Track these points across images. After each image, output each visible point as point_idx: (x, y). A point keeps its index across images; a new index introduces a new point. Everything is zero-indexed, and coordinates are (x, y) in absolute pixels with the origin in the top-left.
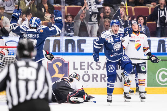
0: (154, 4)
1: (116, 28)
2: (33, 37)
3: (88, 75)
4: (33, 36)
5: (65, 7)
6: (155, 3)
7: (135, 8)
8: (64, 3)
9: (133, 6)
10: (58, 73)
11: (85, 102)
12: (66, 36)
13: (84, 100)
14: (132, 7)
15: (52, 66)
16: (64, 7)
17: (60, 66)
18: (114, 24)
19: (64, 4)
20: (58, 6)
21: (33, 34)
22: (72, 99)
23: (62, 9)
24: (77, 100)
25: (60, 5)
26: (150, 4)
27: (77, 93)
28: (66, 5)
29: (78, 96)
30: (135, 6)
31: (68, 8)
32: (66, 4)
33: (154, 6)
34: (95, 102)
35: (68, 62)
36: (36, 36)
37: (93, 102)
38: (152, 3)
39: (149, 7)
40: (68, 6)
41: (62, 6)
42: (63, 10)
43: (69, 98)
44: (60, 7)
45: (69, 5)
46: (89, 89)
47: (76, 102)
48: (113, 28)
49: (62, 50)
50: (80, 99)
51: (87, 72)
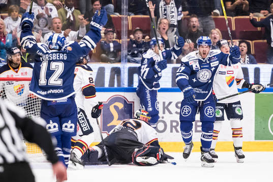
0: (264, 13)
1: (205, 49)
2: (58, 59)
3: (164, 122)
4: (58, 56)
5: (128, 17)
6: (266, 11)
7: (235, 19)
8: (126, 11)
9: (233, 17)
10: (118, 120)
11: (159, 164)
12: (130, 62)
13: (158, 160)
14: (231, 18)
15: (109, 109)
16: (126, 18)
17: (120, 108)
18: (204, 44)
19: (127, 13)
20: (116, 16)
21: (57, 54)
22: (139, 159)
23: (123, 20)
24: (146, 160)
25: (120, 14)
26: (260, 12)
27: (146, 149)
28: (129, 15)
29: (148, 155)
30: (235, 16)
31: (132, 19)
32: (130, 13)
33: (265, 16)
34: (175, 164)
35: (134, 102)
36: (63, 57)
37: (172, 163)
38: (262, 11)
39: (257, 18)
40: (133, 16)
41: (123, 16)
42: (125, 22)
43: (135, 158)
44: (120, 18)
45: (135, 14)
46: (165, 144)
47: (145, 163)
48: (202, 49)
49: (124, 84)
50: (152, 160)
51: (163, 118)
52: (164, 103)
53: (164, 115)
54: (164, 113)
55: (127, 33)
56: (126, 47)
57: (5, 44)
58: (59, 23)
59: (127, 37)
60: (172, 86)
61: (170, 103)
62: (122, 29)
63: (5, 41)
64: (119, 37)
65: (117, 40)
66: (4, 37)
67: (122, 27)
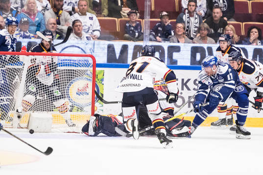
3: (183, 98)
7: (252, 3)
14: (248, 1)
42: (148, 3)
51: (181, 93)
52: (183, 80)
53: (182, 91)
54: (183, 89)
55: (150, 13)
56: (148, 27)
57: (34, 22)
58: (85, 6)
59: (149, 17)
60: (191, 64)
61: (189, 80)
62: (145, 10)
63: (34, 18)
64: (142, 17)
65: (140, 19)
66: (34, 15)
67: (145, 7)
